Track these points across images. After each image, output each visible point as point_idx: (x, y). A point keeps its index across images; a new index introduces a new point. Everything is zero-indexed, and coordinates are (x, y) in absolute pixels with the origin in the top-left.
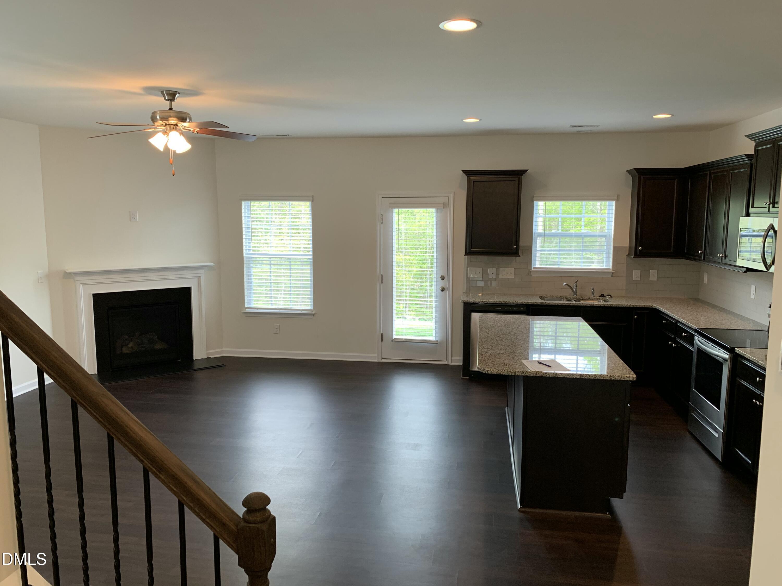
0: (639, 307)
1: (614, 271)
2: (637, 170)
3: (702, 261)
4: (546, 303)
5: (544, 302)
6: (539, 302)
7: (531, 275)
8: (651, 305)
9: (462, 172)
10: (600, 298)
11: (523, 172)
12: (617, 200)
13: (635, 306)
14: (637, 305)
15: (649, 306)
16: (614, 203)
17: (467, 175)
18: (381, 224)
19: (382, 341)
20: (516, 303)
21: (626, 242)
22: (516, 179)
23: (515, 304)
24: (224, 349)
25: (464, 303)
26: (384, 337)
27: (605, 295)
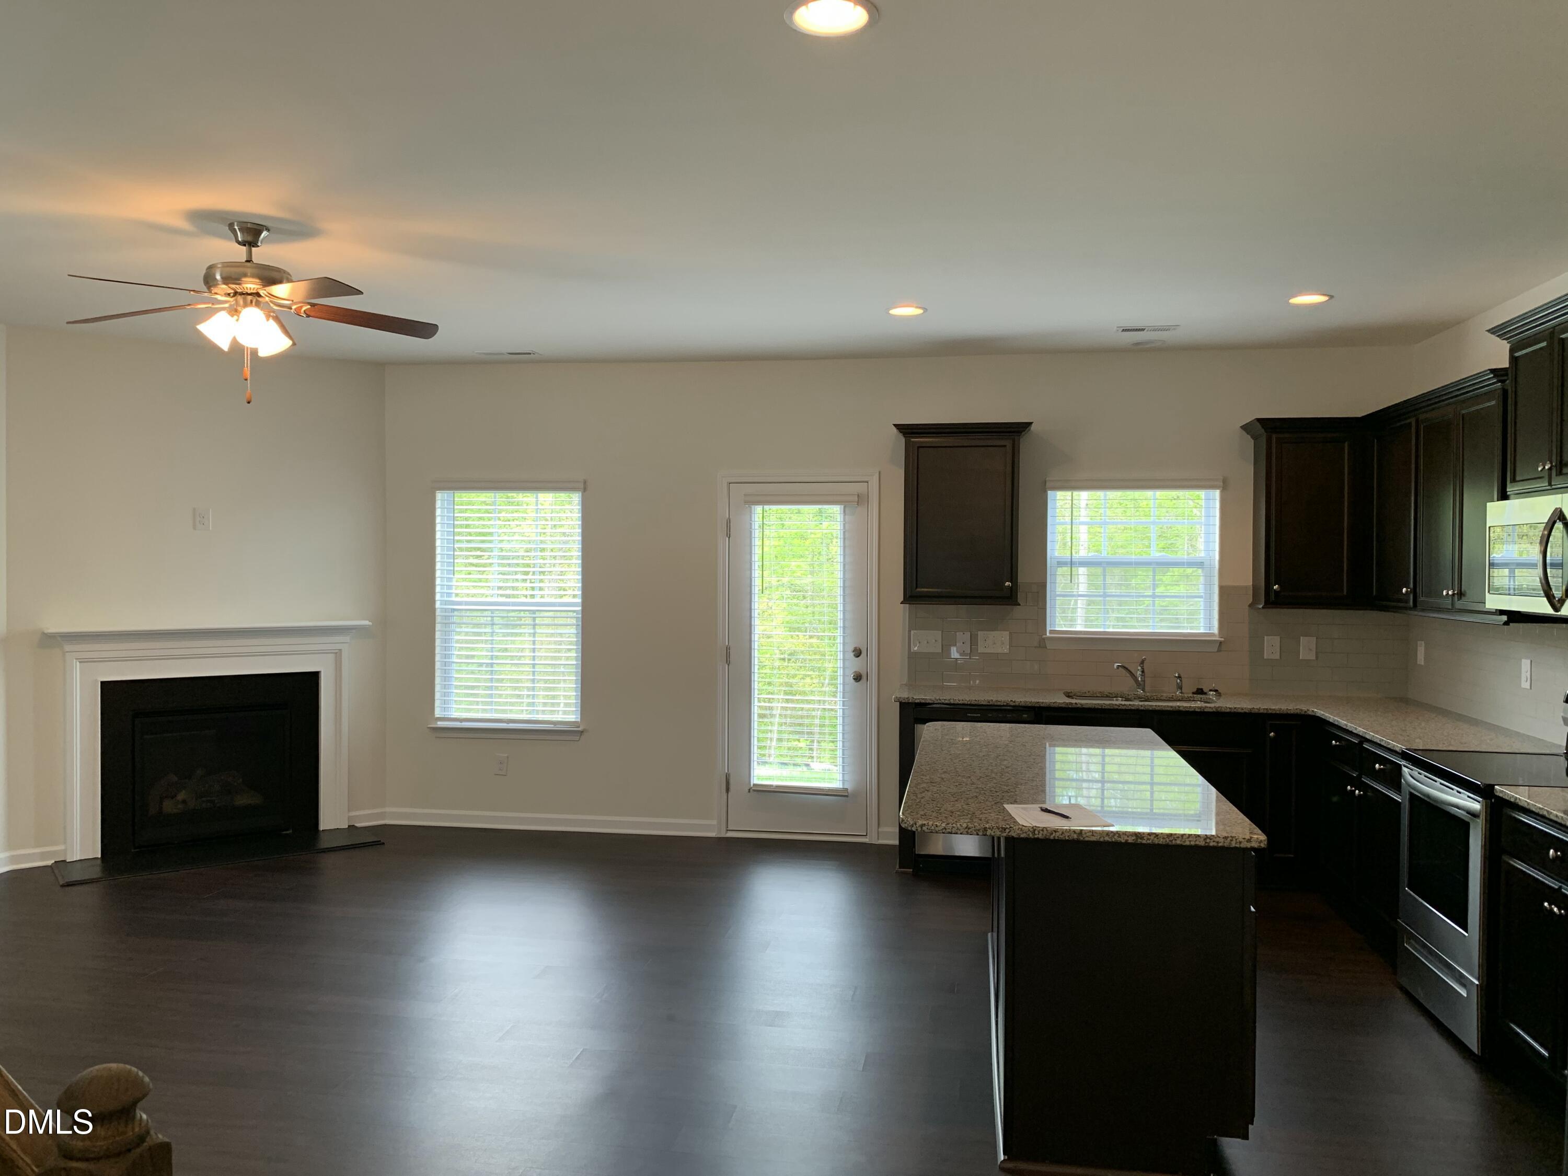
0: (1278, 712)
1: (1223, 639)
2: (1264, 423)
3: (1410, 609)
4: (1076, 703)
5: (1074, 701)
6: (1062, 702)
7: (1046, 648)
8: (1305, 709)
9: (895, 429)
10: (1195, 695)
11: (1023, 427)
12: (1225, 487)
13: (1270, 712)
14: (1274, 710)
15: (1302, 710)
16: (1217, 493)
17: (903, 434)
18: (727, 539)
19: (728, 790)
20: (1012, 704)
21: (1246, 577)
22: (1008, 443)
23: (1010, 706)
24: (388, 809)
25: (901, 704)
26: (732, 781)
27: (1205, 690)
